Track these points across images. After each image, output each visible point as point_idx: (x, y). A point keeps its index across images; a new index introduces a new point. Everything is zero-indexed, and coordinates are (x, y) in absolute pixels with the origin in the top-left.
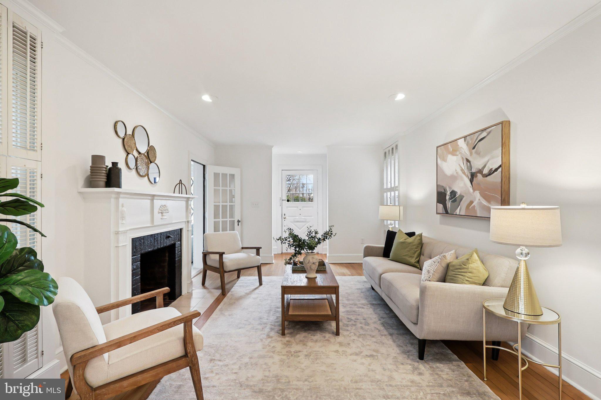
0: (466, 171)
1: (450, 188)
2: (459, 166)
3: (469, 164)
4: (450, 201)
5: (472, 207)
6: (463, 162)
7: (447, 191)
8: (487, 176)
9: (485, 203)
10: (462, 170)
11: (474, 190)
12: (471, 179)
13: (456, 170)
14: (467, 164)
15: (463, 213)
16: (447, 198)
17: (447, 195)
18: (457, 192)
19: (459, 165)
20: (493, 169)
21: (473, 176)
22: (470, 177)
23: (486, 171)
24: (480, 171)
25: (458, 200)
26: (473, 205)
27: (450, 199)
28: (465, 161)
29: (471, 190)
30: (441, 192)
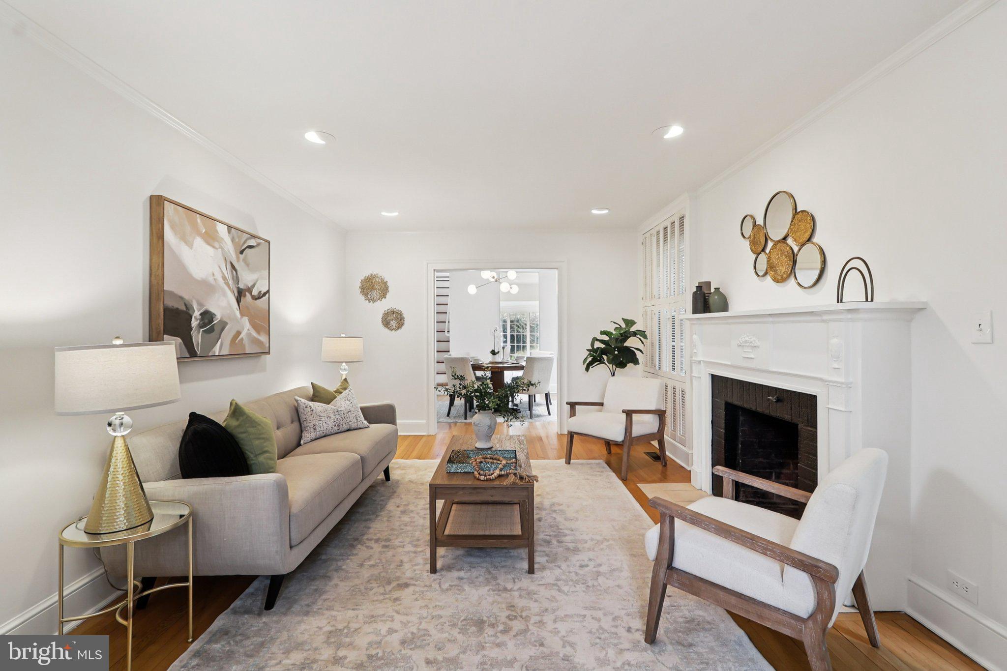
0: (231, 282)
1: (201, 305)
2: (218, 268)
3: (234, 272)
4: (201, 330)
5: (239, 341)
6: (226, 266)
7: (194, 311)
8: (256, 299)
9: (254, 334)
10: (224, 278)
11: (242, 315)
12: (237, 297)
13: (213, 275)
14: (232, 271)
15: (225, 351)
16: (194, 323)
17: (193, 319)
18: (215, 315)
19: (220, 267)
20: (262, 293)
21: (240, 294)
22: (236, 294)
23: (255, 292)
24: (250, 290)
25: (217, 329)
26: (240, 337)
27: (200, 326)
28: (229, 266)
29: (238, 313)
30: (177, 309)
